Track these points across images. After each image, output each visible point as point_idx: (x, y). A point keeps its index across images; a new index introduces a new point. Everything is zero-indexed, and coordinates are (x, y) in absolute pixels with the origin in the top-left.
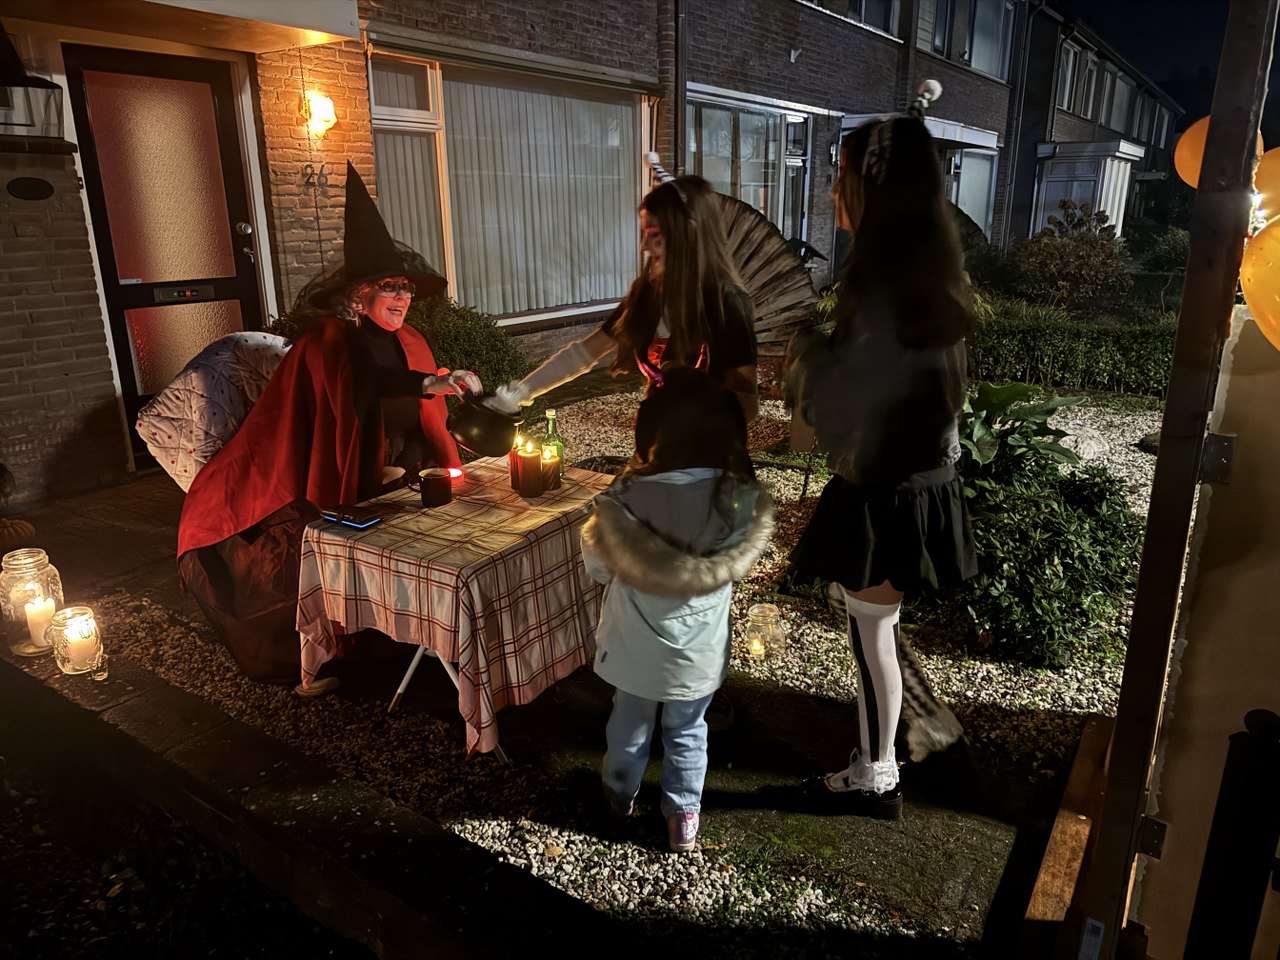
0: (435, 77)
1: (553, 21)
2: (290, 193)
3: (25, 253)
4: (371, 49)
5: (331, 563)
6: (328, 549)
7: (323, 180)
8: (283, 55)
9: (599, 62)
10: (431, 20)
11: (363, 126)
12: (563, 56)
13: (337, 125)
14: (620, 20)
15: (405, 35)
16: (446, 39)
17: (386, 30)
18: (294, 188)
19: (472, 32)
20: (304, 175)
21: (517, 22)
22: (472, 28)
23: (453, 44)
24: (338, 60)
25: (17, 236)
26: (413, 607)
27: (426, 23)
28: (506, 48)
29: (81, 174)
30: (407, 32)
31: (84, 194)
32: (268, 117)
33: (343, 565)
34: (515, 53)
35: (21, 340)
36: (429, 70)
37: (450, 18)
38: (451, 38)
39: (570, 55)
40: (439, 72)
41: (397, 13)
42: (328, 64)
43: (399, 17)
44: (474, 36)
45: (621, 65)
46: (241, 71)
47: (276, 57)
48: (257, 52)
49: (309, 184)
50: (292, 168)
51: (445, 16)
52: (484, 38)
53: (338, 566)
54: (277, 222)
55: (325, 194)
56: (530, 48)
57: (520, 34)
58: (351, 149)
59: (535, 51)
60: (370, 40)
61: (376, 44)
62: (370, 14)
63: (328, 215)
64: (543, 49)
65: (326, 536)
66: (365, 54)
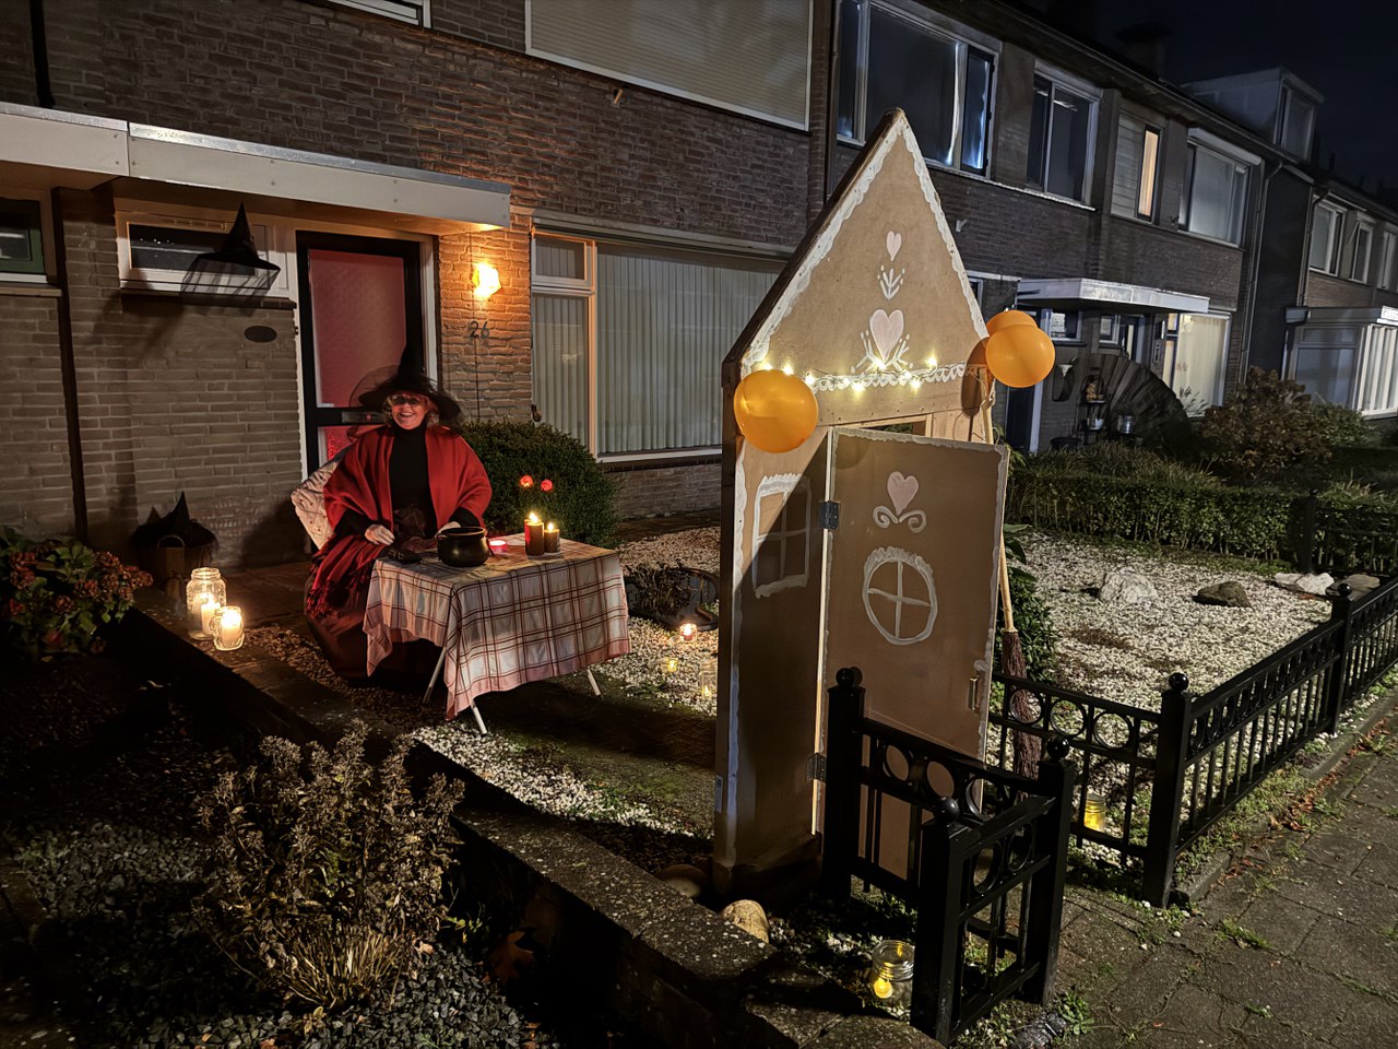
0: (591, 253)
1: (701, 204)
2: (458, 344)
3: (251, 381)
4: (534, 231)
5: (387, 583)
6: (387, 574)
7: (485, 333)
8: (461, 237)
9: (745, 237)
10: (589, 207)
11: (523, 291)
12: (710, 234)
13: (501, 291)
14: (769, 201)
15: (565, 219)
16: (599, 222)
17: (549, 216)
18: (461, 339)
19: (625, 215)
20: (470, 329)
21: (668, 206)
22: (625, 212)
23: (607, 225)
24: (506, 239)
25: (247, 367)
26: (426, 612)
27: (584, 209)
28: (655, 228)
29: (297, 324)
30: (566, 217)
31: (298, 339)
32: (445, 284)
33: (394, 583)
34: (663, 231)
35: (239, 444)
36: (585, 247)
37: (606, 205)
38: (605, 221)
39: (716, 232)
40: (595, 249)
41: (559, 202)
42: (497, 243)
43: (561, 206)
44: (627, 218)
45: (767, 240)
46: (427, 249)
47: (456, 238)
48: (440, 234)
49: (473, 336)
50: (461, 323)
51: (601, 203)
52: (636, 220)
53: (390, 585)
54: (444, 365)
55: (486, 344)
56: (679, 227)
57: (670, 216)
58: (511, 310)
59: (684, 230)
60: (534, 224)
61: (539, 227)
62: (536, 204)
63: (488, 361)
64: (691, 228)
65: (386, 565)
66: (530, 234)
